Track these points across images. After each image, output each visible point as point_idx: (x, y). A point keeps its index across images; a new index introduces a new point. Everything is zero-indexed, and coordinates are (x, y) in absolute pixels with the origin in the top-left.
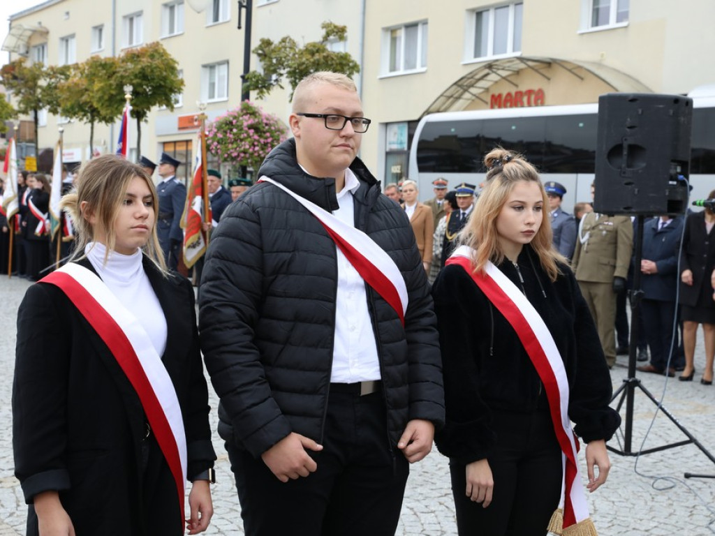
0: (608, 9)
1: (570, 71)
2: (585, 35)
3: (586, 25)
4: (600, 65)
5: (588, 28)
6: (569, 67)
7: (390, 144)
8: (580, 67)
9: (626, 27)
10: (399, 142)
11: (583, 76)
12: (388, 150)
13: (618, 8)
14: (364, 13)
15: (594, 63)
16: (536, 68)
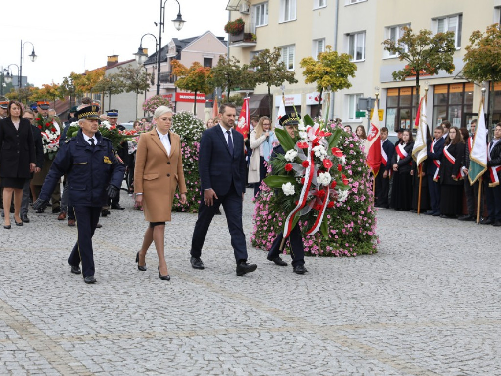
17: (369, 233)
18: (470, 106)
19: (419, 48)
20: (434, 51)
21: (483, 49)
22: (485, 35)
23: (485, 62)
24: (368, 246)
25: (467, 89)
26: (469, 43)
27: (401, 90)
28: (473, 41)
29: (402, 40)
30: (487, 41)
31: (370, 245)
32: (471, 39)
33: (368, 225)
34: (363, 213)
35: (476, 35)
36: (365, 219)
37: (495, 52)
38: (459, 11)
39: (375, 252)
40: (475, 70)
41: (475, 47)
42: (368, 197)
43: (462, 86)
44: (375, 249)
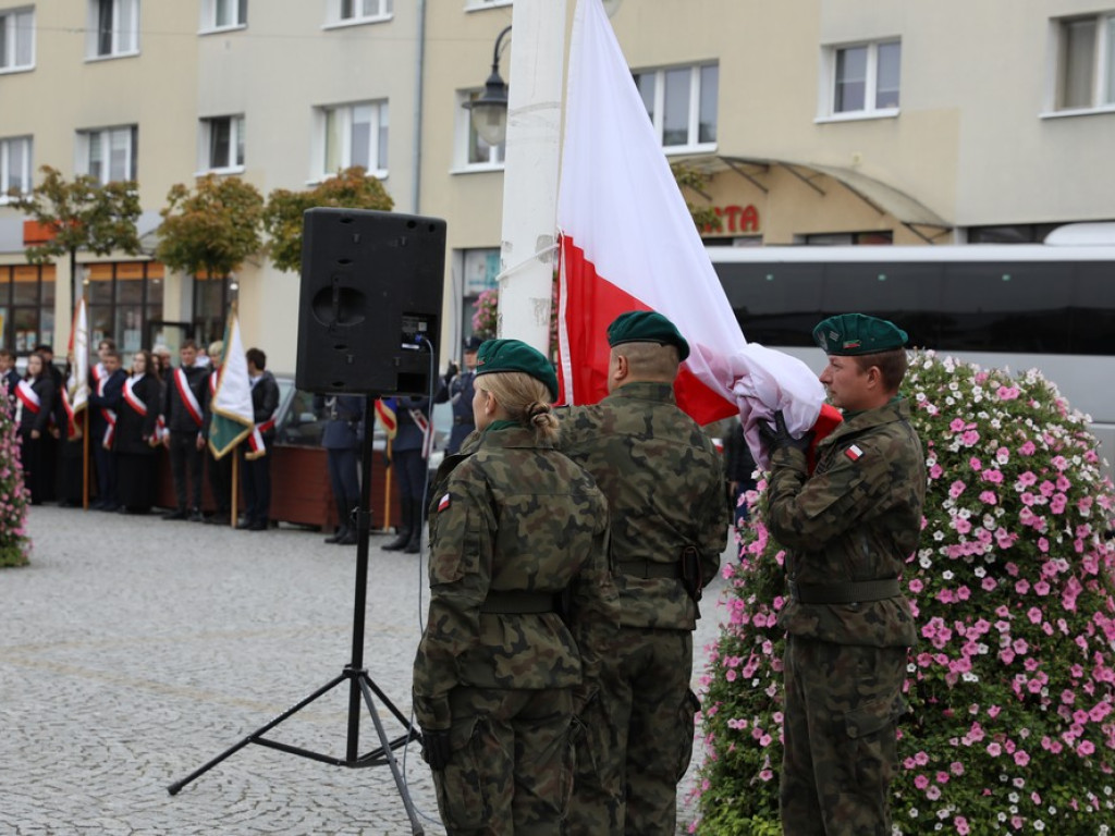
0: (861, 86)
1: (806, 180)
2: (826, 126)
3: (826, 111)
4: (852, 172)
5: (829, 115)
6: (804, 174)
7: (471, 283)
8: (821, 175)
9: (895, 118)
10: (489, 280)
11: (823, 188)
12: (467, 293)
13: (878, 86)
14: (422, 63)
15: (843, 170)
16: (748, 173)
17: (17, 531)
18: (158, 306)
19: (74, 208)
20: (103, 212)
21: (193, 217)
22: (194, 193)
23: (196, 240)
24: (14, 553)
25: (151, 274)
26: (167, 205)
27: (16, 271)
28: (173, 202)
29: (42, 190)
30: (198, 204)
31: (16, 552)
32: (169, 198)
33: (14, 518)
34: (6, 497)
35: (179, 191)
36: (10, 508)
37: (213, 224)
38: (131, 120)
39: (25, 564)
40: (178, 253)
41: (177, 212)
42: (13, 471)
43: (140, 268)
44: (26, 558)
